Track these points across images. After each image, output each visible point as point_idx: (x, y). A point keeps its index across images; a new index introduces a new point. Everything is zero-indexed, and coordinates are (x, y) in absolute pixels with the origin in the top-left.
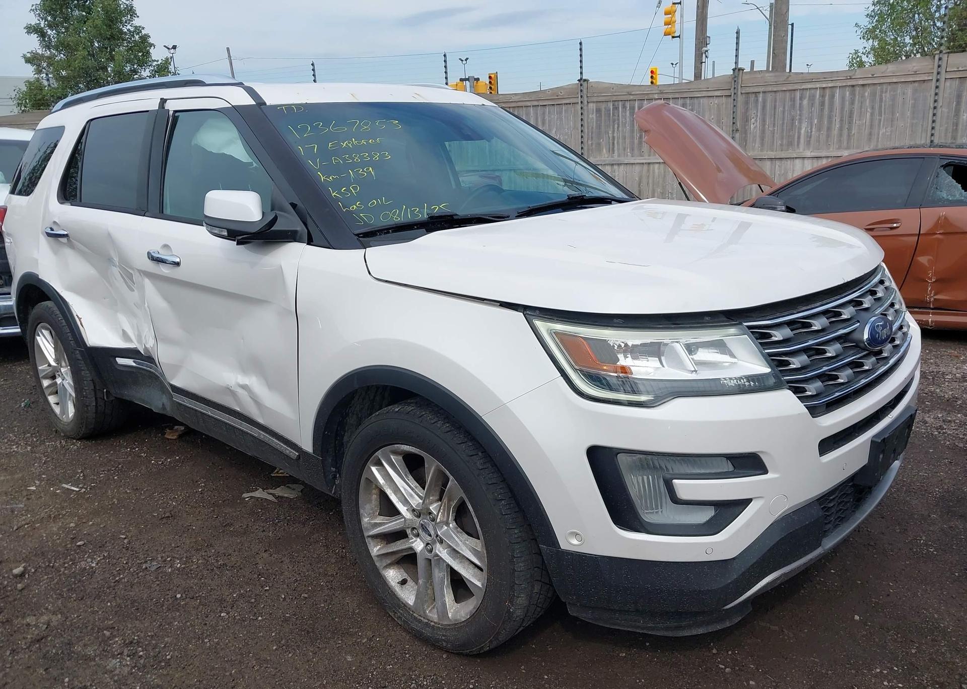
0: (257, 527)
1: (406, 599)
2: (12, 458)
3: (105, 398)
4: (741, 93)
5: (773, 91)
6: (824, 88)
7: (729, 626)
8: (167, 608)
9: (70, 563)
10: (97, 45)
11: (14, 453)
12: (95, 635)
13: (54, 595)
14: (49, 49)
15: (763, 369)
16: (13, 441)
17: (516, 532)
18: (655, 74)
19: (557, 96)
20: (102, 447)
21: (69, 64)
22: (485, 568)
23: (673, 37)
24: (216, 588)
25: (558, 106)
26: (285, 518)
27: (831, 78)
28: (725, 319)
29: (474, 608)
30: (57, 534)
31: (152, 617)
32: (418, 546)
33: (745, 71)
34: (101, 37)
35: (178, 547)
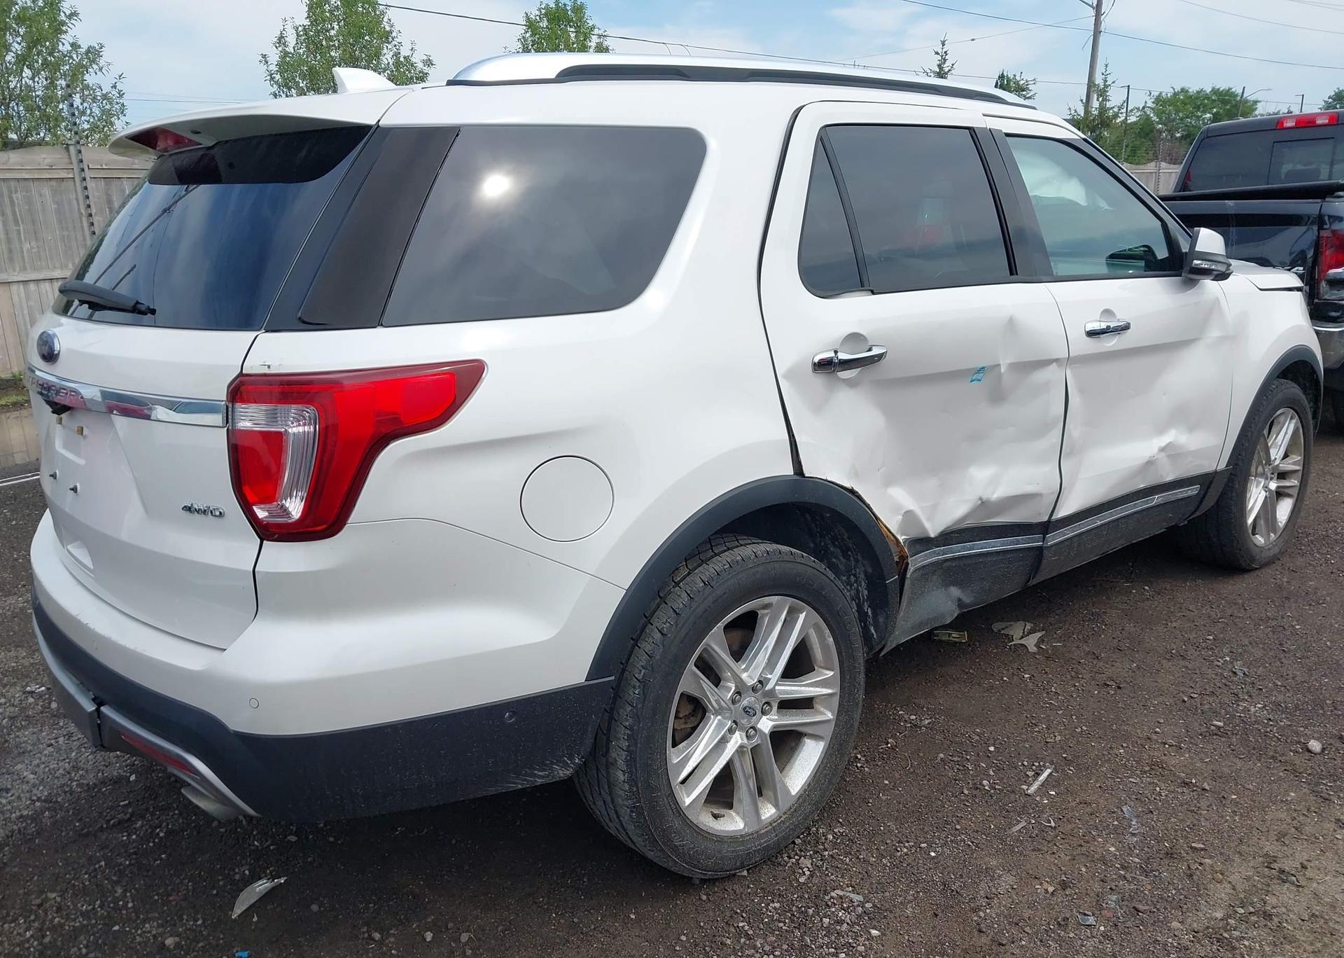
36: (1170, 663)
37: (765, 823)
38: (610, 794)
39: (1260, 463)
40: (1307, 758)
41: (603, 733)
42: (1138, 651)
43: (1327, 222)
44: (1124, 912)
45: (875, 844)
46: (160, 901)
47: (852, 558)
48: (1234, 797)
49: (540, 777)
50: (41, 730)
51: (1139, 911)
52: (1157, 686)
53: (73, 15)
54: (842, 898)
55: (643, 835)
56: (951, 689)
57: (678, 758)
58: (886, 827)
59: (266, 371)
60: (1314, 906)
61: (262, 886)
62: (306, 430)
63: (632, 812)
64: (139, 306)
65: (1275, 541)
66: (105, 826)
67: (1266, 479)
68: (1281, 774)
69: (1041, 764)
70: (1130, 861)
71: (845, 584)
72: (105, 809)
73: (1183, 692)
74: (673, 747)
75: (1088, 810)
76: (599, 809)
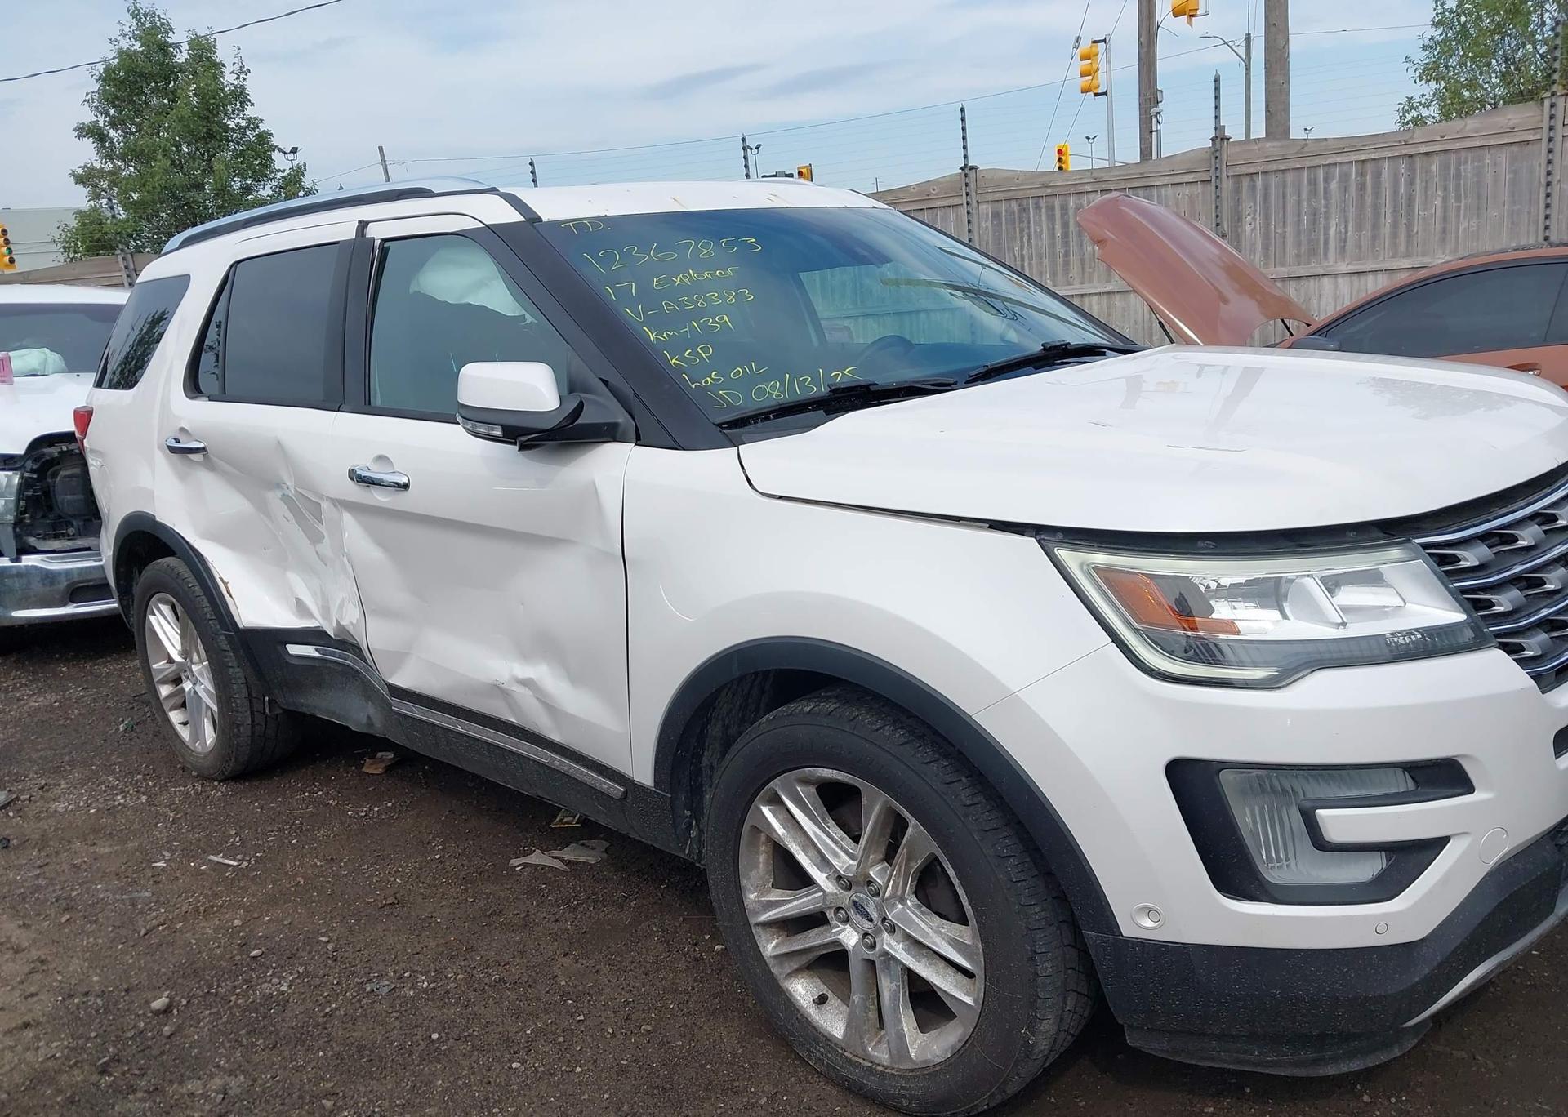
0: (545, 914)
1: (829, 1029)
2: (118, 816)
3: (267, 711)
4: (1228, 176)
5: (1280, 171)
6: (1363, 161)
7: (1399, 1055)
8: (419, 1057)
9: (245, 987)
10: (186, 150)
11: (120, 807)
12: (307, 1107)
13: (226, 1041)
14: (112, 159)
15: (1452, 615)
16: (115, 788)
17: (1037, 909)
18: (1065, 154)
19: (928, 195)
20: (262, 792)
21: (143, 182)
22: (980, 973)
23: (1096, 95)
24: (495, 1020)
25: (930, 211)
26: (589, 898)
27: (1375, 144)
28: (1381, 535)
29: (960, 1041)
30: (216, 939)
31: (396, 1074)
32: (850, 938)
33: (1231, 140)
34: (192, 136)
35: (418, 953)
48: (120, 947)
69: (252, 863)
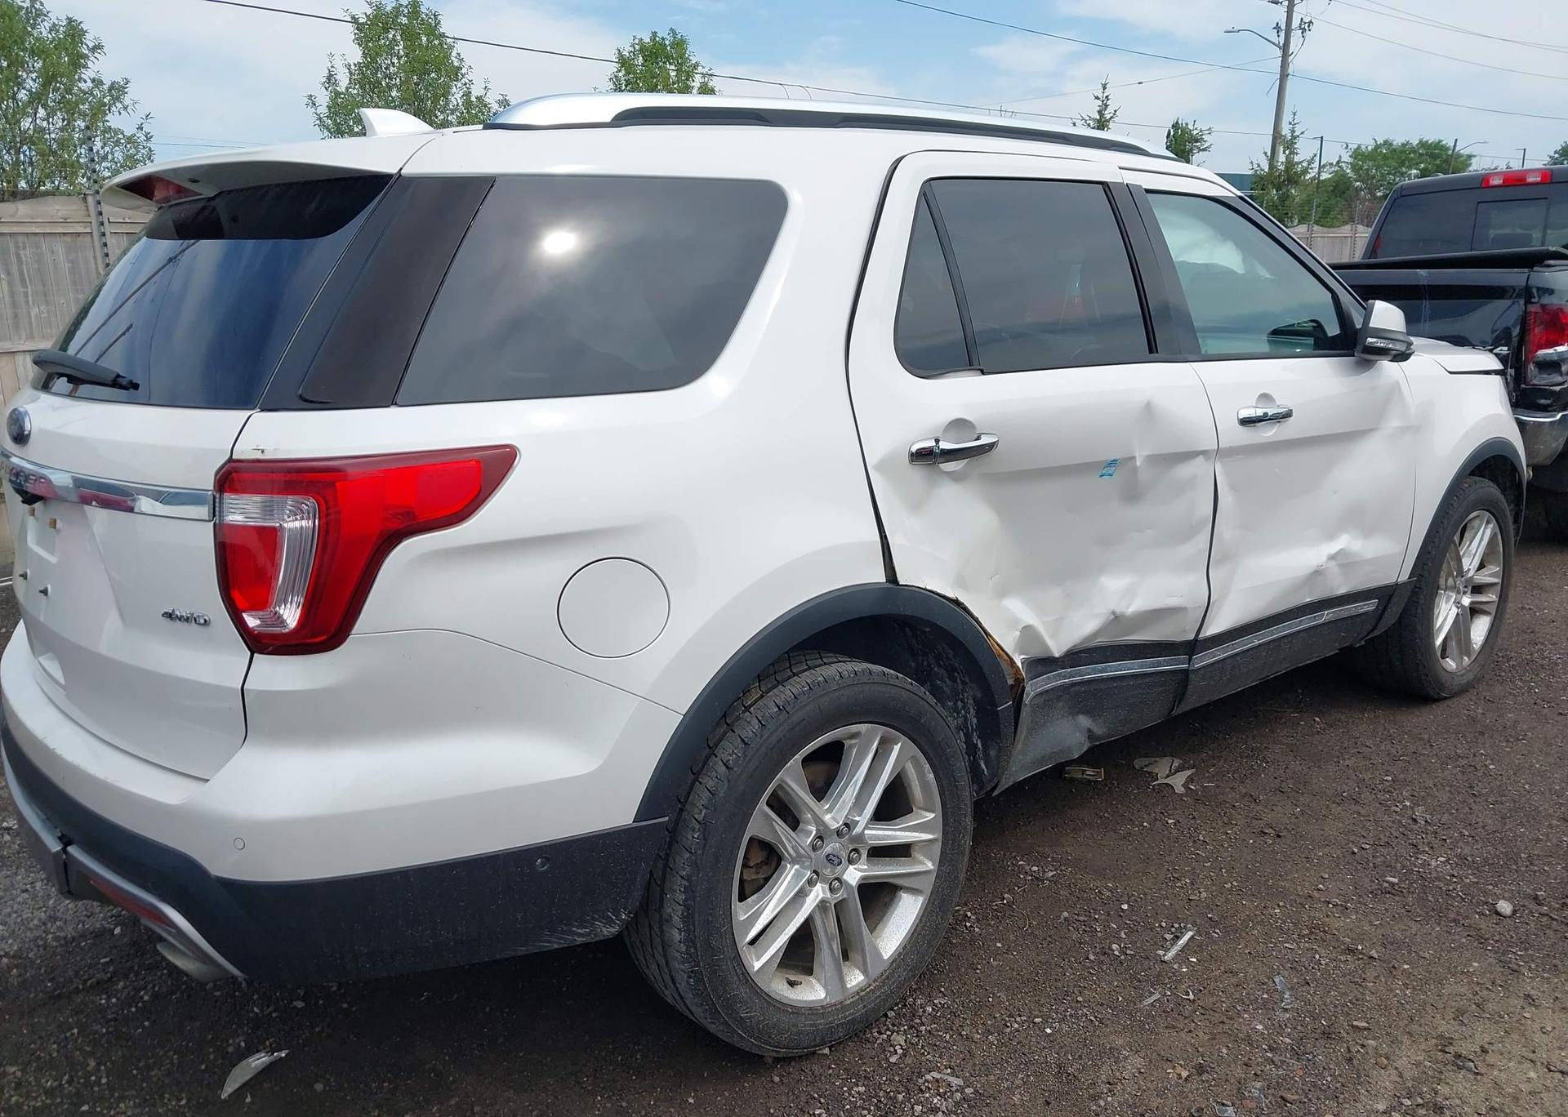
36: (1340, 808)
37: (851, 992)
38: (665, 956)
39: (1450, 574)
40: (1495, 921)
41: (657, 884)
42: (1302, 794)
43: (1536, 294)
44: (1270, 1102)
45: (982, 1018)
46: (139, 1076)
47: (959, 681)
48: (1406, 967)
49: (580, 935)
50: (16, 874)
51: (1286, 1101)
52: (1322, 835)
53: (97, 47)
54: (938, 1082)
55: (702, 1005)
56: (1082, 835)
57: (745, 914)
58: (995, 998)
59: (259, 456)
60: (1494, 1098)
61: (259, 1061)
62: (304, 525)
63: (690, 977)
64: (120, 380)
65: (1469, 666)
66: (81, 987)
67: (1458, 592)
68: (1464, 940)
69: (1182, 925)
70: (1280, 1042)
71: (952, 711)
72: (82, 967)
73: (1353, 842)
74: (741, 900)
75: (1234, 980)
76: (652, 972)
